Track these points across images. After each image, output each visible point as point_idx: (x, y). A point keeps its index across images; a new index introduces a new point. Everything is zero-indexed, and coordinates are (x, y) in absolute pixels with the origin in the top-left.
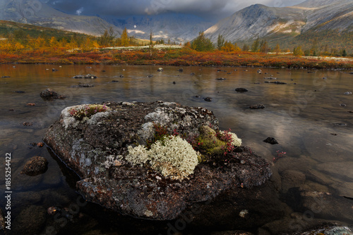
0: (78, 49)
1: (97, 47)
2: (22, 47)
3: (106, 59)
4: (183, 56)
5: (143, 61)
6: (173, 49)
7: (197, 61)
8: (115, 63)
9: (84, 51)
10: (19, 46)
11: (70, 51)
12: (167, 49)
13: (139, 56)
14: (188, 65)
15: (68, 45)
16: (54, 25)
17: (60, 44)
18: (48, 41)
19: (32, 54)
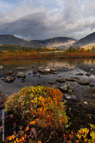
0: (30, 54)
1: (36, 53)
2: (13, 54)
3: (39, 57)
4: (64, 55)
5: (51, 57)
6: (61, 52)
7: (68, 56)
8: (42, 58)
9: (32, 54)
10: (12, 54)
11: (28, 55)
12: (59, 52)
13: (49, 55)
14: (64, 58)
15: (27, 52)
16: (21, 45)
17: (24, 52)
18: (20, 52)
19: (17, 56)
